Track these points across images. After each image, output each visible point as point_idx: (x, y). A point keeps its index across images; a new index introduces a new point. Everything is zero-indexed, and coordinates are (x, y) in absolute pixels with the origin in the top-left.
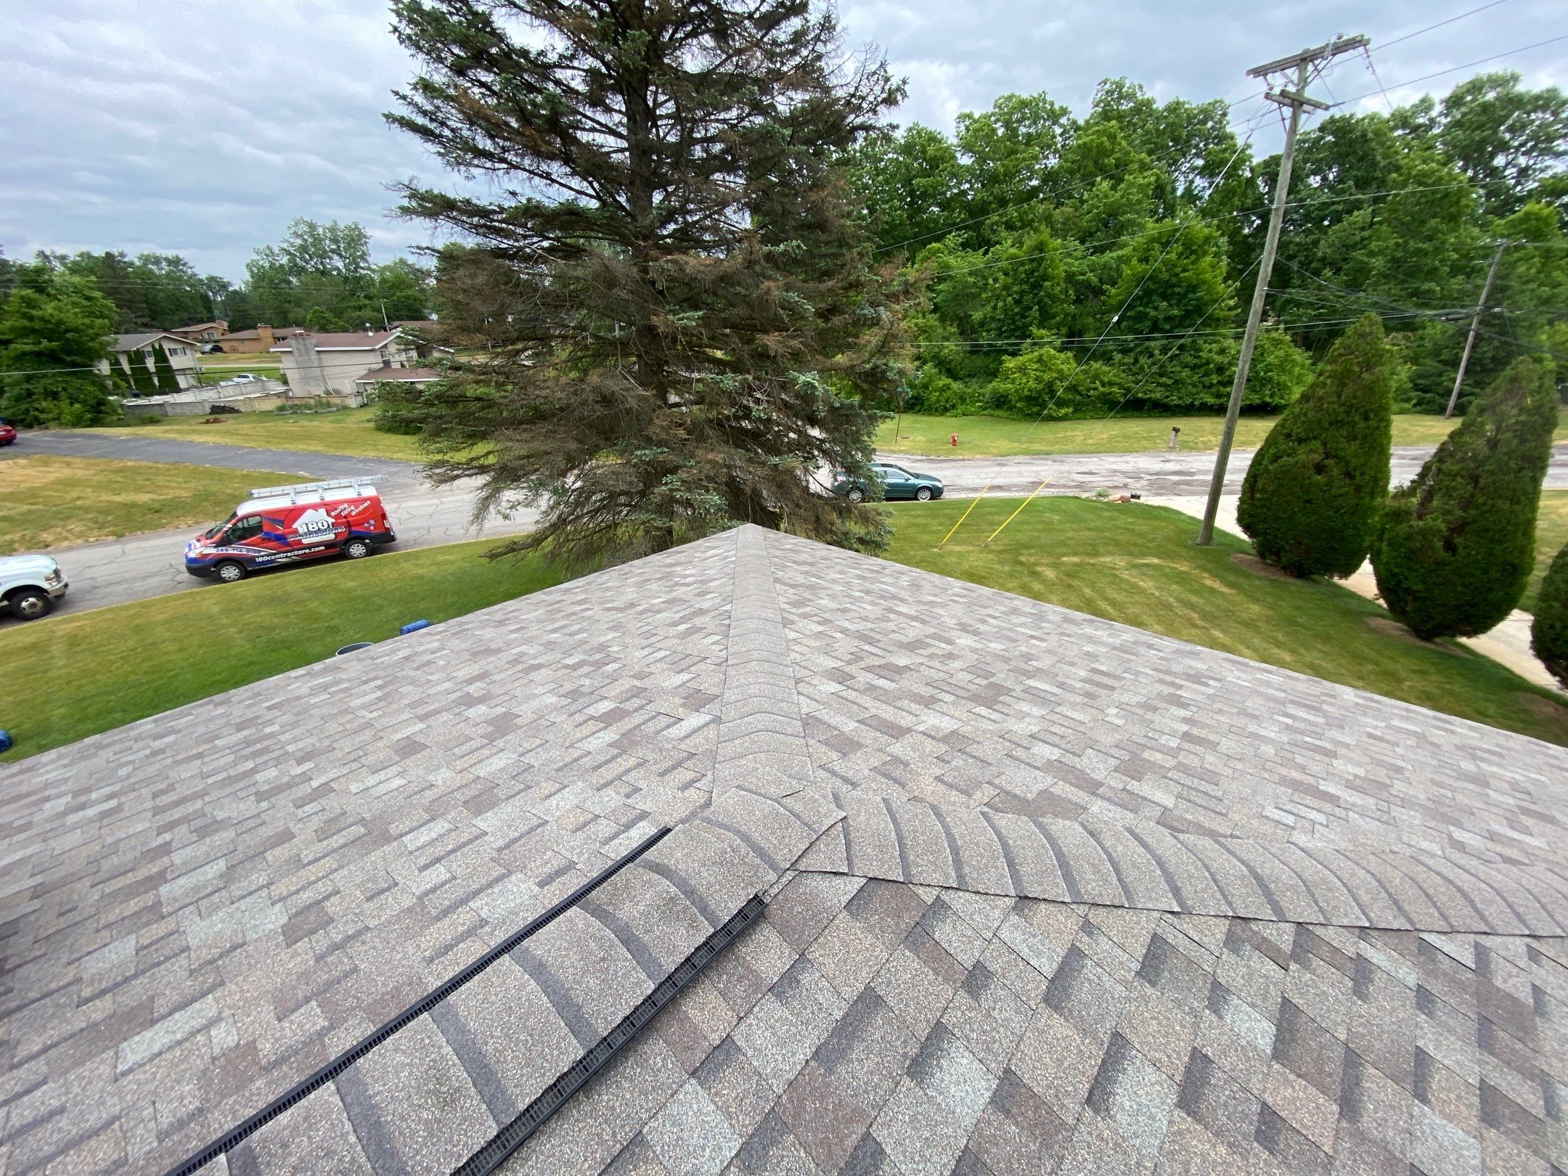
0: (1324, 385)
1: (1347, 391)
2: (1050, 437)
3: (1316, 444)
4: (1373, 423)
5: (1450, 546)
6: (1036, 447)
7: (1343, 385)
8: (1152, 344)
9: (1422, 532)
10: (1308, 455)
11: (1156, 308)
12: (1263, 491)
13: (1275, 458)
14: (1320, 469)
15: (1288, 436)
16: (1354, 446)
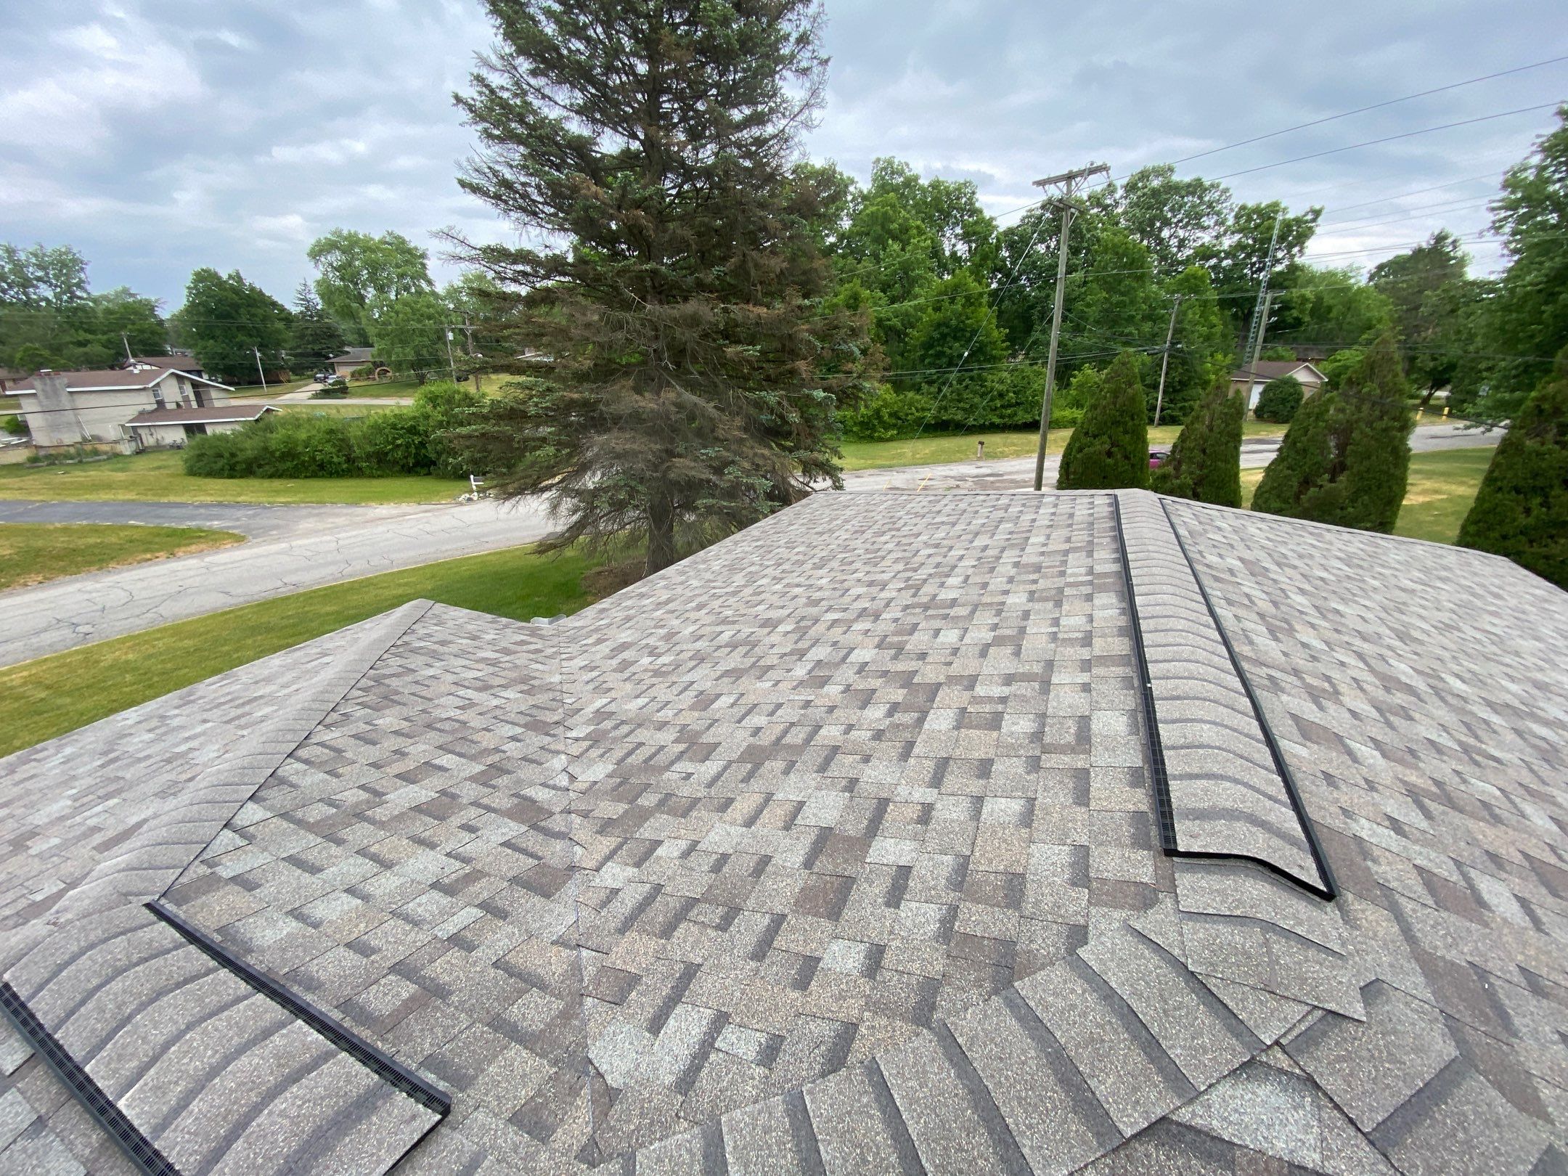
0: (1105, 397)
1: (1120, 401)
2: (885, 454)
3: (1105, 438)
4: (1136, 422)
6: (879, 462)
7: (1117, 397)
8: (950, 376)
10: (1101, 445)
11: (950, 348)
12: (1074, 473)
13: (1080, 450)
14: (1109, 454)
15: (1086, 434)
16: (1128, 437)
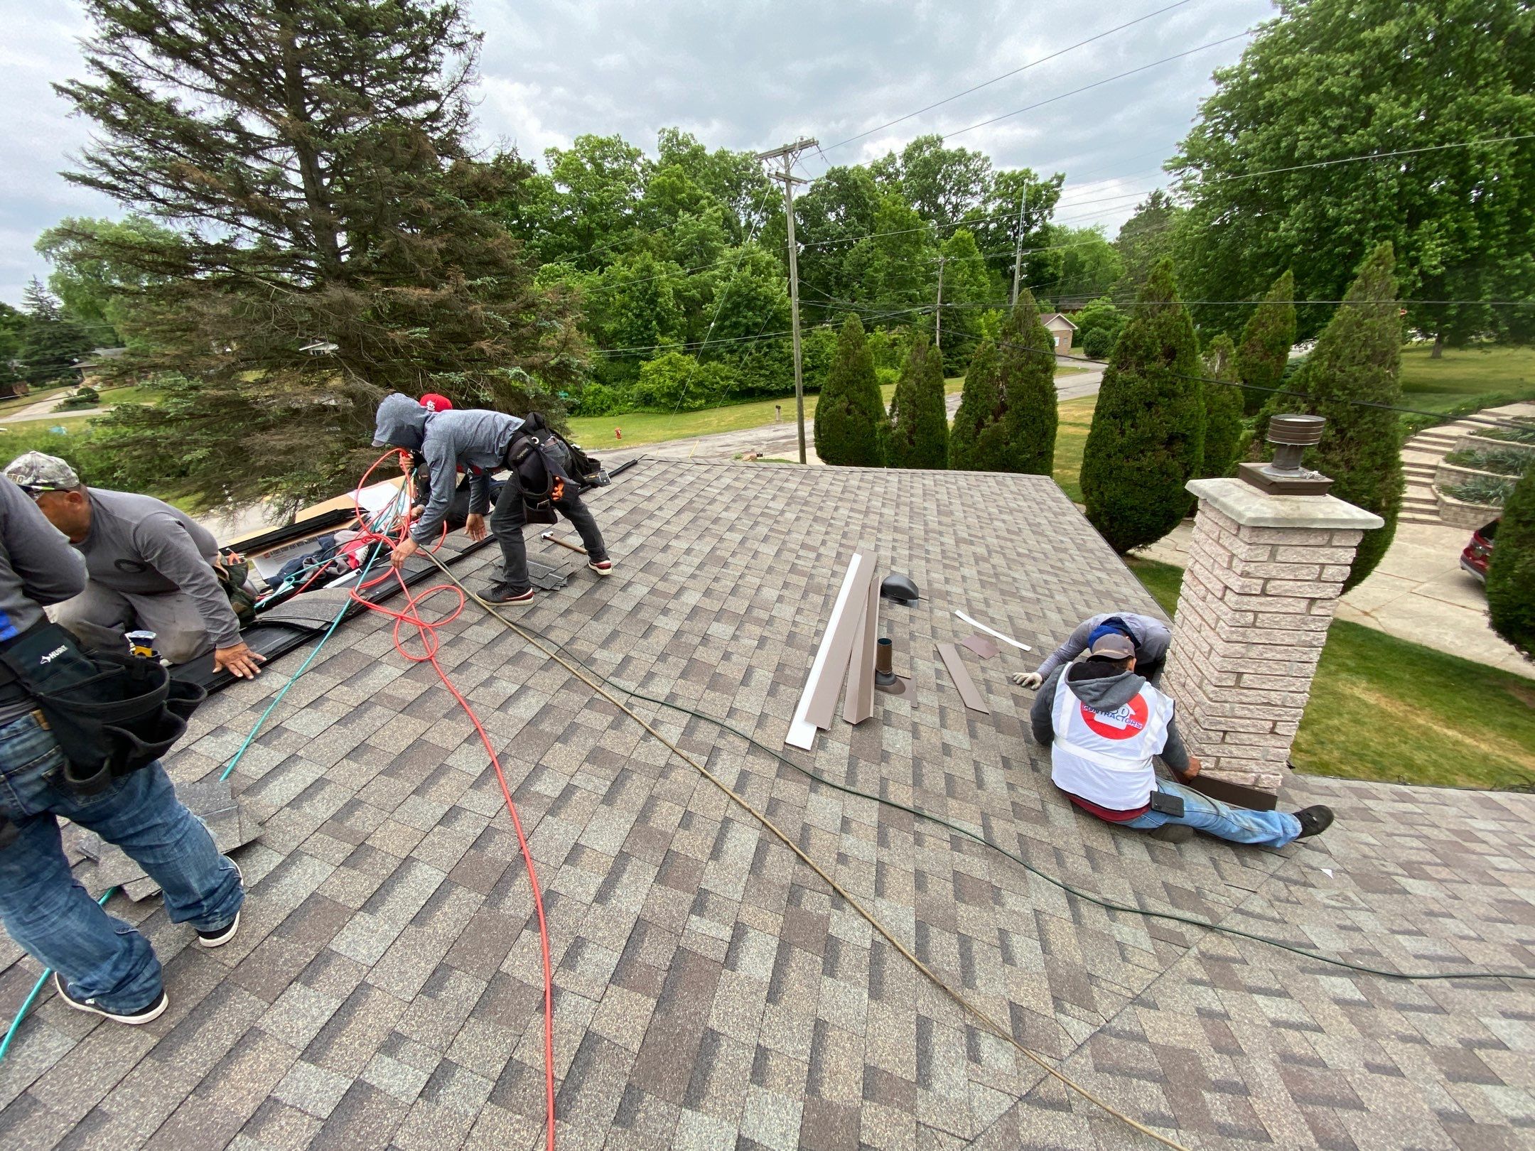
2: (693, 423)
3: (843, 397)
5: (912, 442)
6: (685, 432)
8: (749, 344)
9: (897, 436)
10: (840, 404)
11: (745, 317)
12: (824, 431)
13: (826, 409)
14: (849, 412)
